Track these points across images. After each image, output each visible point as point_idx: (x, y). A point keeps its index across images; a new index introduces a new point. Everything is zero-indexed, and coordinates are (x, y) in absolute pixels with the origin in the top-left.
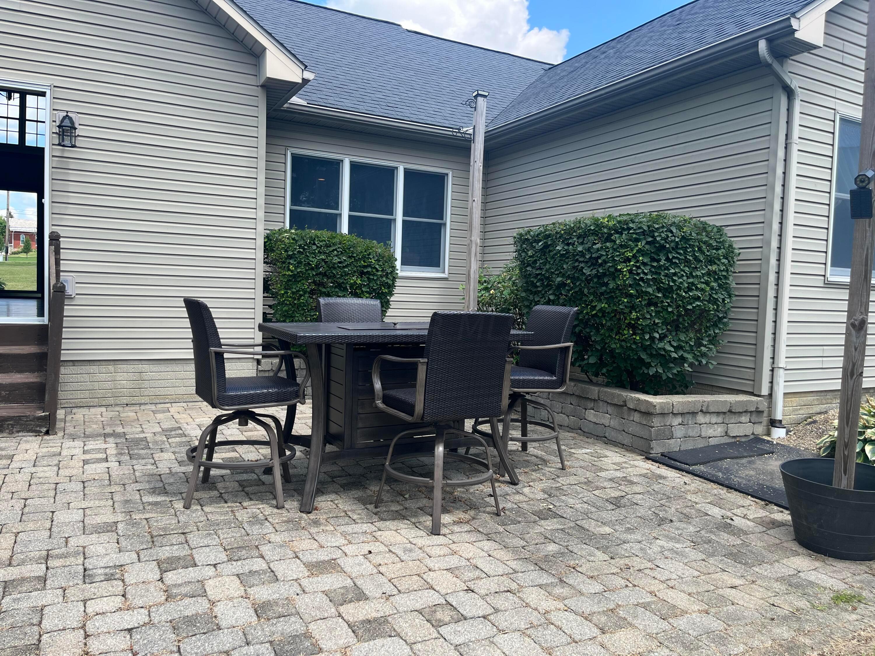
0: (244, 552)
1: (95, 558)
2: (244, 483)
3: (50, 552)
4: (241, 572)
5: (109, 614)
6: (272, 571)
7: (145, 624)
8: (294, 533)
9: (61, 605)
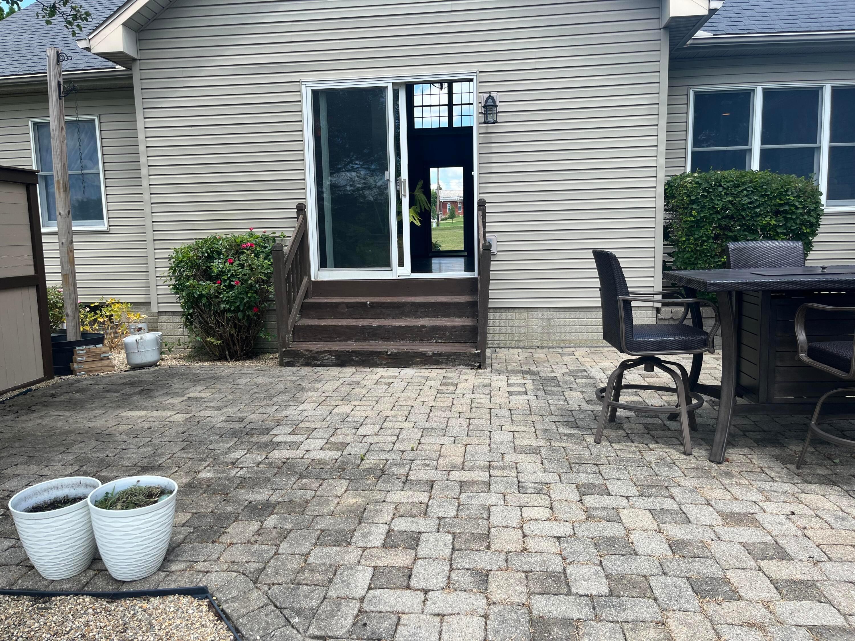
0: (654, 490)
1: (526, 473)
2: (649, 426)
3: (491, 463)
4: (653, 508)
5: (541, 522)
6: (684, 513)
7: (570, 536)
8: (705, 481)
9: (503, 507)
